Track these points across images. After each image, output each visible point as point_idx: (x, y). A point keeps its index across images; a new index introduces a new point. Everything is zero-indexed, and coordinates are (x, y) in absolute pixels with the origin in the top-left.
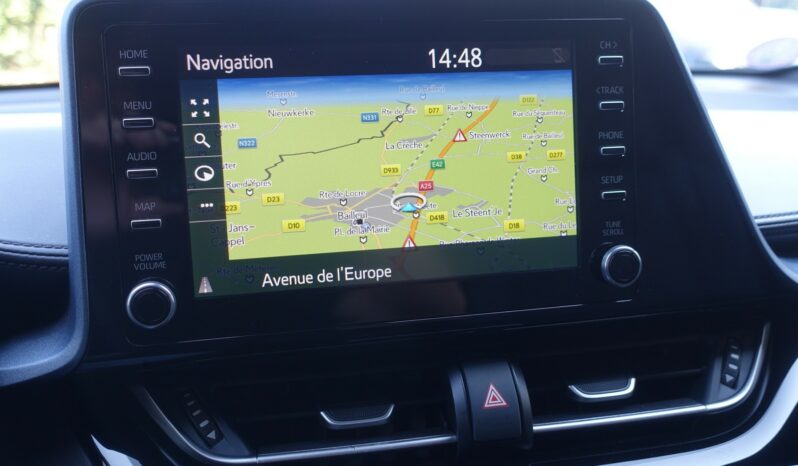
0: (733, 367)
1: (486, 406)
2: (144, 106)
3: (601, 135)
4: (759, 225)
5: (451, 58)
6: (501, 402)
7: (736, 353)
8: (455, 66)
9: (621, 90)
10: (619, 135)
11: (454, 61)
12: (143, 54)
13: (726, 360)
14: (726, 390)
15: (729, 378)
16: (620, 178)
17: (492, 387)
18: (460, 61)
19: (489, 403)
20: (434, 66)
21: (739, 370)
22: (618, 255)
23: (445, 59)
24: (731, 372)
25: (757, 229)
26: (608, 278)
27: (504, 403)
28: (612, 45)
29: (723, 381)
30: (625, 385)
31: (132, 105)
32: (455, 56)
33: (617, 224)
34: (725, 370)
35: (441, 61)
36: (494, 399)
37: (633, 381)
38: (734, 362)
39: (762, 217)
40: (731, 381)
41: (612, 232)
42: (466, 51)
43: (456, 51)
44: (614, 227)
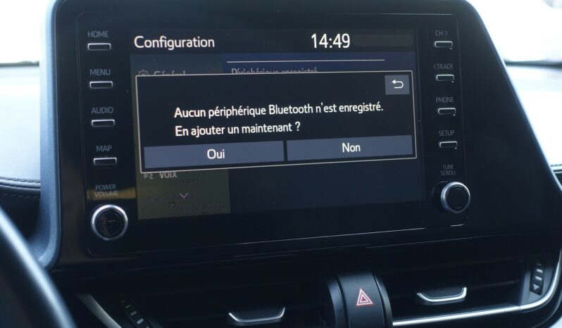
0: (539, 278)
1: (358, 304)
2: (105, 72)
3: (438, 99)
4: (555, 171)
5: (328, 41)
6: (369, 302)
7: (540, 268)
8: (331, 47)
9: (451, 66)
10: (451, 100)
11: (330, 43)
12: (105, 34)
13: (533, 274)
14: (534, 295)
15: (536, 287)
16: (452, 132)
17: (361, 291)
18: (334, 43)
19: (360, 303)
20: (315, 47)
21: (543, 281)
22: (452, 189)
23: (323, 41)
24: (537, 282)
25: (554, 174)
26: (447, 207)
27: (371, 303)
28: (444, 33)
29: (531, 289)
30: (460, 292)
31: (96, 72)
32: (330, 39)
33: (451, 167)
34: (533, 281)
35: (321, 43)
36: (364, 299)
37: (465, 289)
38: (539, 275)
39: (556, 165)
40: (537, 289)
41: (448, 173)
42: (338, 36)
43: (332, 36)
44: (449, 169)
